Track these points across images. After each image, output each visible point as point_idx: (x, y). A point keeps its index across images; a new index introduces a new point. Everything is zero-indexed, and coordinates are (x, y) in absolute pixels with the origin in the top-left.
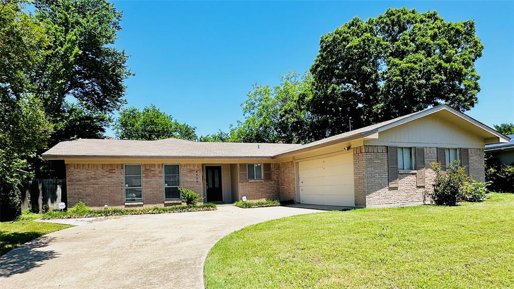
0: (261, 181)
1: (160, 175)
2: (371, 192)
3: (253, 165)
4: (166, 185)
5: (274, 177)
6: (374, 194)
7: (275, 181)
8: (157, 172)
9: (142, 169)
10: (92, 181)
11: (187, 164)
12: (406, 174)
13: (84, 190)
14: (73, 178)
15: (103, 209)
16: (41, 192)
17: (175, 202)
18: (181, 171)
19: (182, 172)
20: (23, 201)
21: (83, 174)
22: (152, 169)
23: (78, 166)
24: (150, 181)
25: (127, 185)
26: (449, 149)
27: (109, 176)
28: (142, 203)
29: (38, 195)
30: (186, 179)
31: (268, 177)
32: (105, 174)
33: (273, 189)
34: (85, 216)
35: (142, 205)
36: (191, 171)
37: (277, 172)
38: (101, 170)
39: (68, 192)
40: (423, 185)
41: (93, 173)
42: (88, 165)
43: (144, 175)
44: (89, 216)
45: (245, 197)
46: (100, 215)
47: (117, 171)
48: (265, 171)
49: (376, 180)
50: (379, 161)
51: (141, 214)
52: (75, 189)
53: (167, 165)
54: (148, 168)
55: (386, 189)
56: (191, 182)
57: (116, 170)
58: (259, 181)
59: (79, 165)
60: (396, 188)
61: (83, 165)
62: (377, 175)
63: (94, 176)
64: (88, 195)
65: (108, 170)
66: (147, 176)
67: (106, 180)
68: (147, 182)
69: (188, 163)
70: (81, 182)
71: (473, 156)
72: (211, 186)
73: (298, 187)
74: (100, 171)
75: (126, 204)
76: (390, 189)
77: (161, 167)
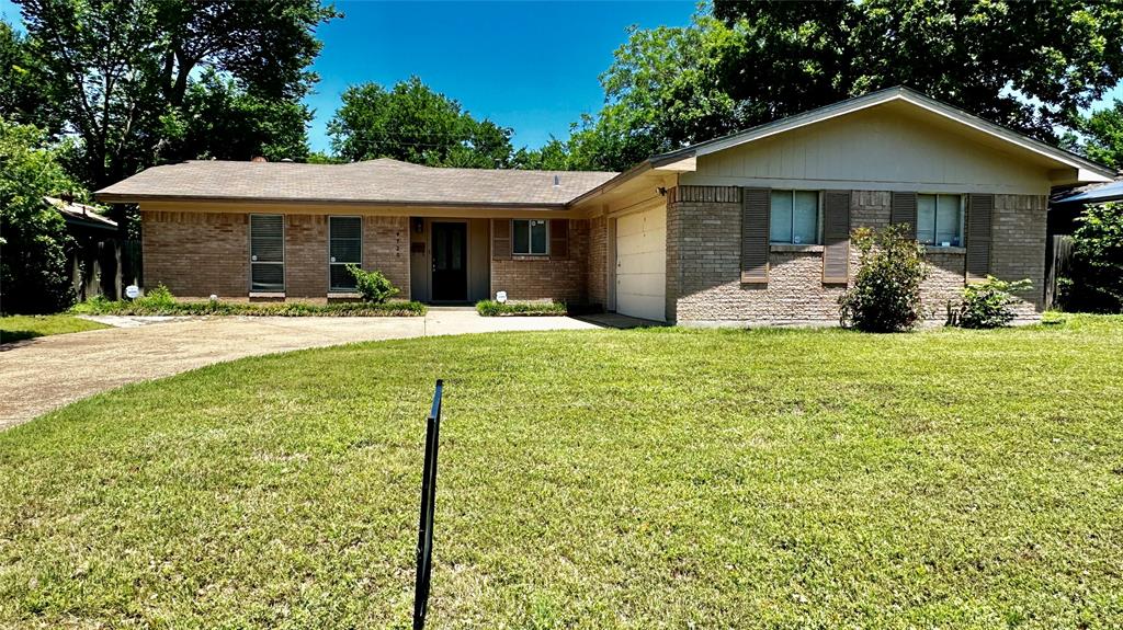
0: (544, 259)
1: (320, 238)
2: (693, 292)
3: (526, 223)
4: (333, 259)
5: (576, 251)
6: (699, 295)
7: (576, 259)
8: (314, 232)
9: (286, 225)
10: (188, 246)
11: (377, 217)
12: (793, 253)
13: (174, 264)
14: (153, 239)
15: (205, 301)
16: (119, 265)
17: (350, 295)
18: (364, 231)
19: (365, 233)
20: (89, 281)
21: (171, 233)
22: (305, 226)
23: (163, 216)
24: (300, 250)
25: (255, 258)
26: (935, 195)
27: (221, 237)
28: (283, 295)
29: (116, 270)
30: (375, 248)
31: (560, 251)
32: (212, 234)
33: (572, 279)
34: (158, 312)
35: (282, 299)
36: (386, 232)
37: (582, 239)
38: (205, 225)
39: (144, 267)
40: (842, 280)
41: (191, 231)
42: (182, 214)
43: (288, 238)
44: (166, 312)
45: (504, 293)
46: (185, 312)
47: (236, 228)
48: (552, 236)
49: (708, 266)
50: (719, 222)
51: (264, 315)
52: (156, 261)
53: (338, 219)
54: (297, 223)
55: (734, 287)
56: (387, 255)
57: (235, 225)
58: (537, 258)
59: (165, 215)
60: (762, 286)
61: (173, 214)
62: (712, 253)
63: (190, 237)
64: (181, 274)
65: (217, 225)
66: (294, 241)
67: (214, 244)
68: (293, 253)
69: (380, 215)
70: (168, 249)
71: (1008, 215)
72: (443, 266)
73: (614, 275)
74: (203, 228)
75: (251, 295)
76: (745, 286)
77: (322, 222)
